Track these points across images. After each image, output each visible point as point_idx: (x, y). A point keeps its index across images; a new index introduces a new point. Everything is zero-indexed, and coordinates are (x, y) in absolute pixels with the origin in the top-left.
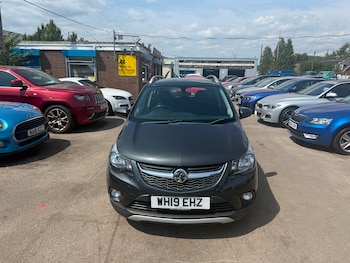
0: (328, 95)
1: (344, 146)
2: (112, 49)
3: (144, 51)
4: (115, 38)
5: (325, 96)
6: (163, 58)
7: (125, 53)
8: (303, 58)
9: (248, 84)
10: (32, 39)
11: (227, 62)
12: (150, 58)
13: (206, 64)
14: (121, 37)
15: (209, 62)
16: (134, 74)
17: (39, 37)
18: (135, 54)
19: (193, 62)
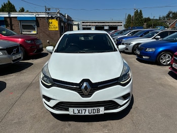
0: (156, 37)
1: (162, 61)
2: (45, 16)
4: (46, 10)
5: (154, 38)
6: (73, 21)
7: (52, 18)
8: (148, 20)
11: (108, 23)
12: (66, 21)
13: (97, 24)
14: (49, 9)
16: (57, 29)
17: (2, 10)
18: (57, 18)
19: (90, 23)
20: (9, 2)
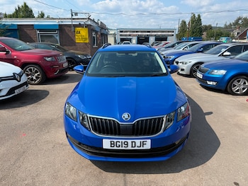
0: (225, 54)
1: (235, 89)
2: (70, 23)
3: (94, 25)
4: (72, 15)
5: (222, 55)
6: (107, 29)
7: (80, 25)
8: (209, 28)
9: (169, 47)
10: (11, 17)
11: (155, 32)
12: (98, 29)
13: (139, 33)
14: (76, 14)
15: (141, 32)
16: (87, 41)
17: (16, 15)
18: (87, 26)
19: (130, 32)
20: (25, 4)
